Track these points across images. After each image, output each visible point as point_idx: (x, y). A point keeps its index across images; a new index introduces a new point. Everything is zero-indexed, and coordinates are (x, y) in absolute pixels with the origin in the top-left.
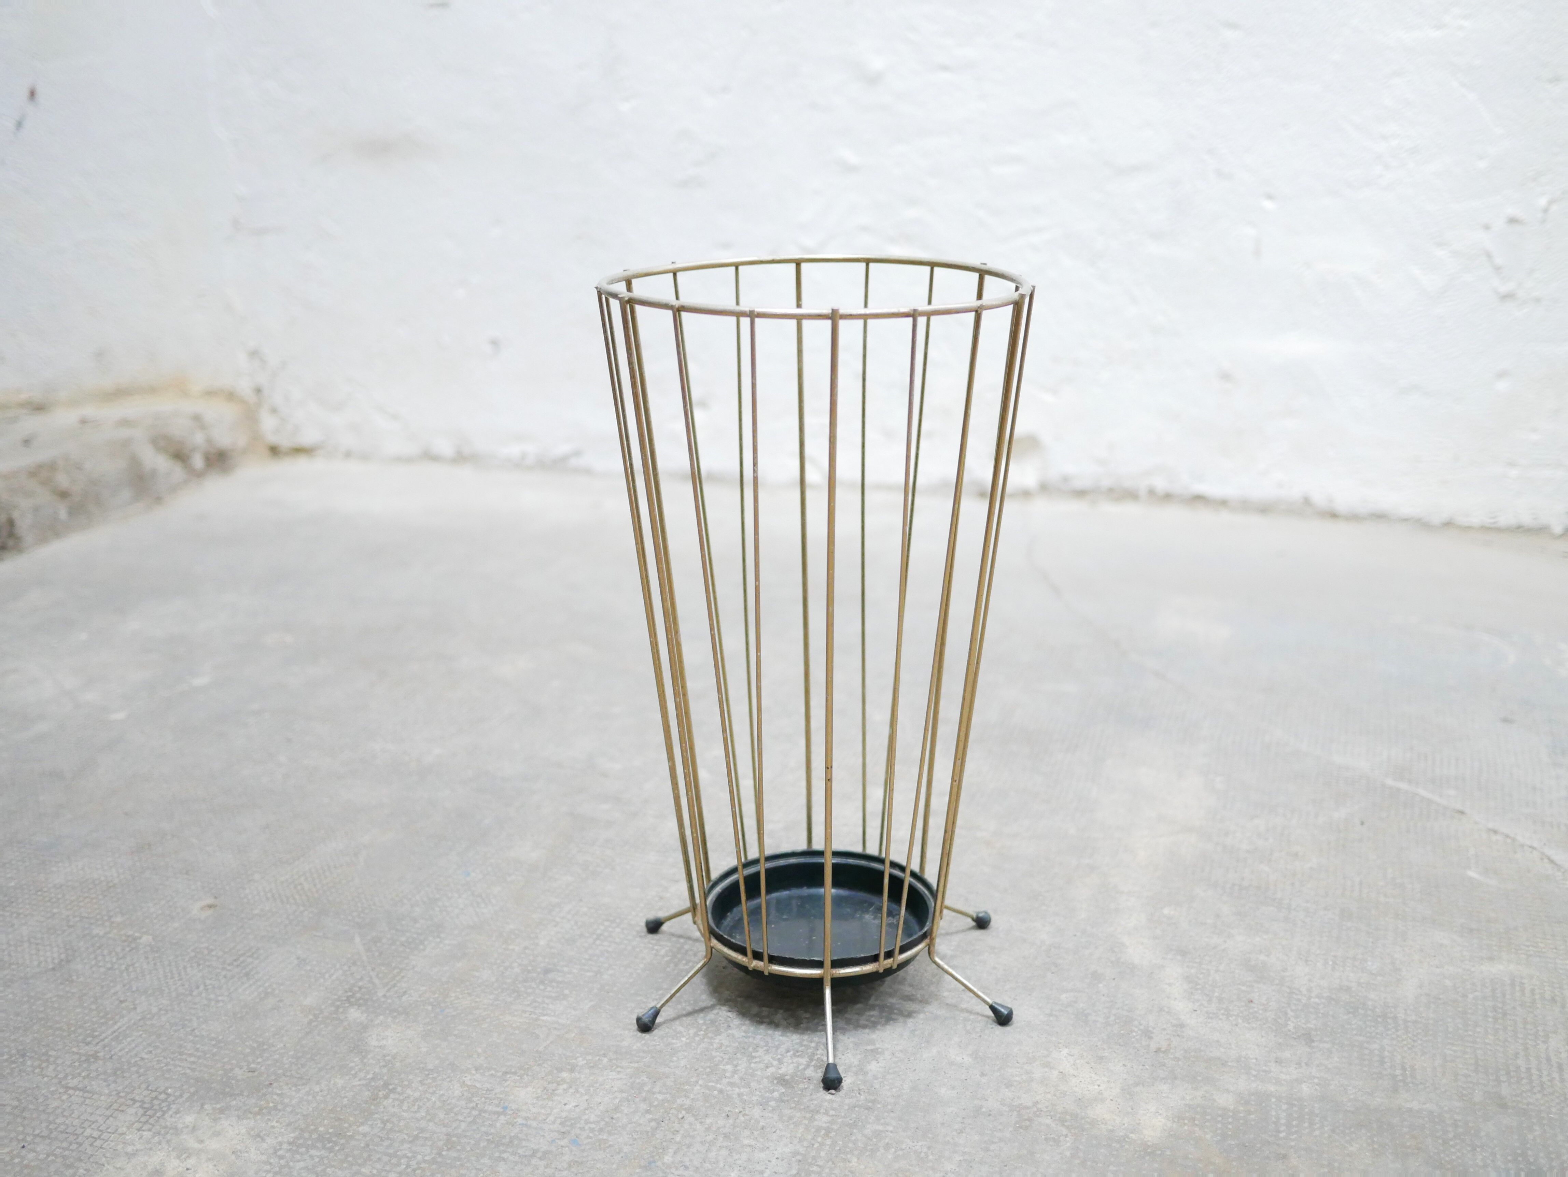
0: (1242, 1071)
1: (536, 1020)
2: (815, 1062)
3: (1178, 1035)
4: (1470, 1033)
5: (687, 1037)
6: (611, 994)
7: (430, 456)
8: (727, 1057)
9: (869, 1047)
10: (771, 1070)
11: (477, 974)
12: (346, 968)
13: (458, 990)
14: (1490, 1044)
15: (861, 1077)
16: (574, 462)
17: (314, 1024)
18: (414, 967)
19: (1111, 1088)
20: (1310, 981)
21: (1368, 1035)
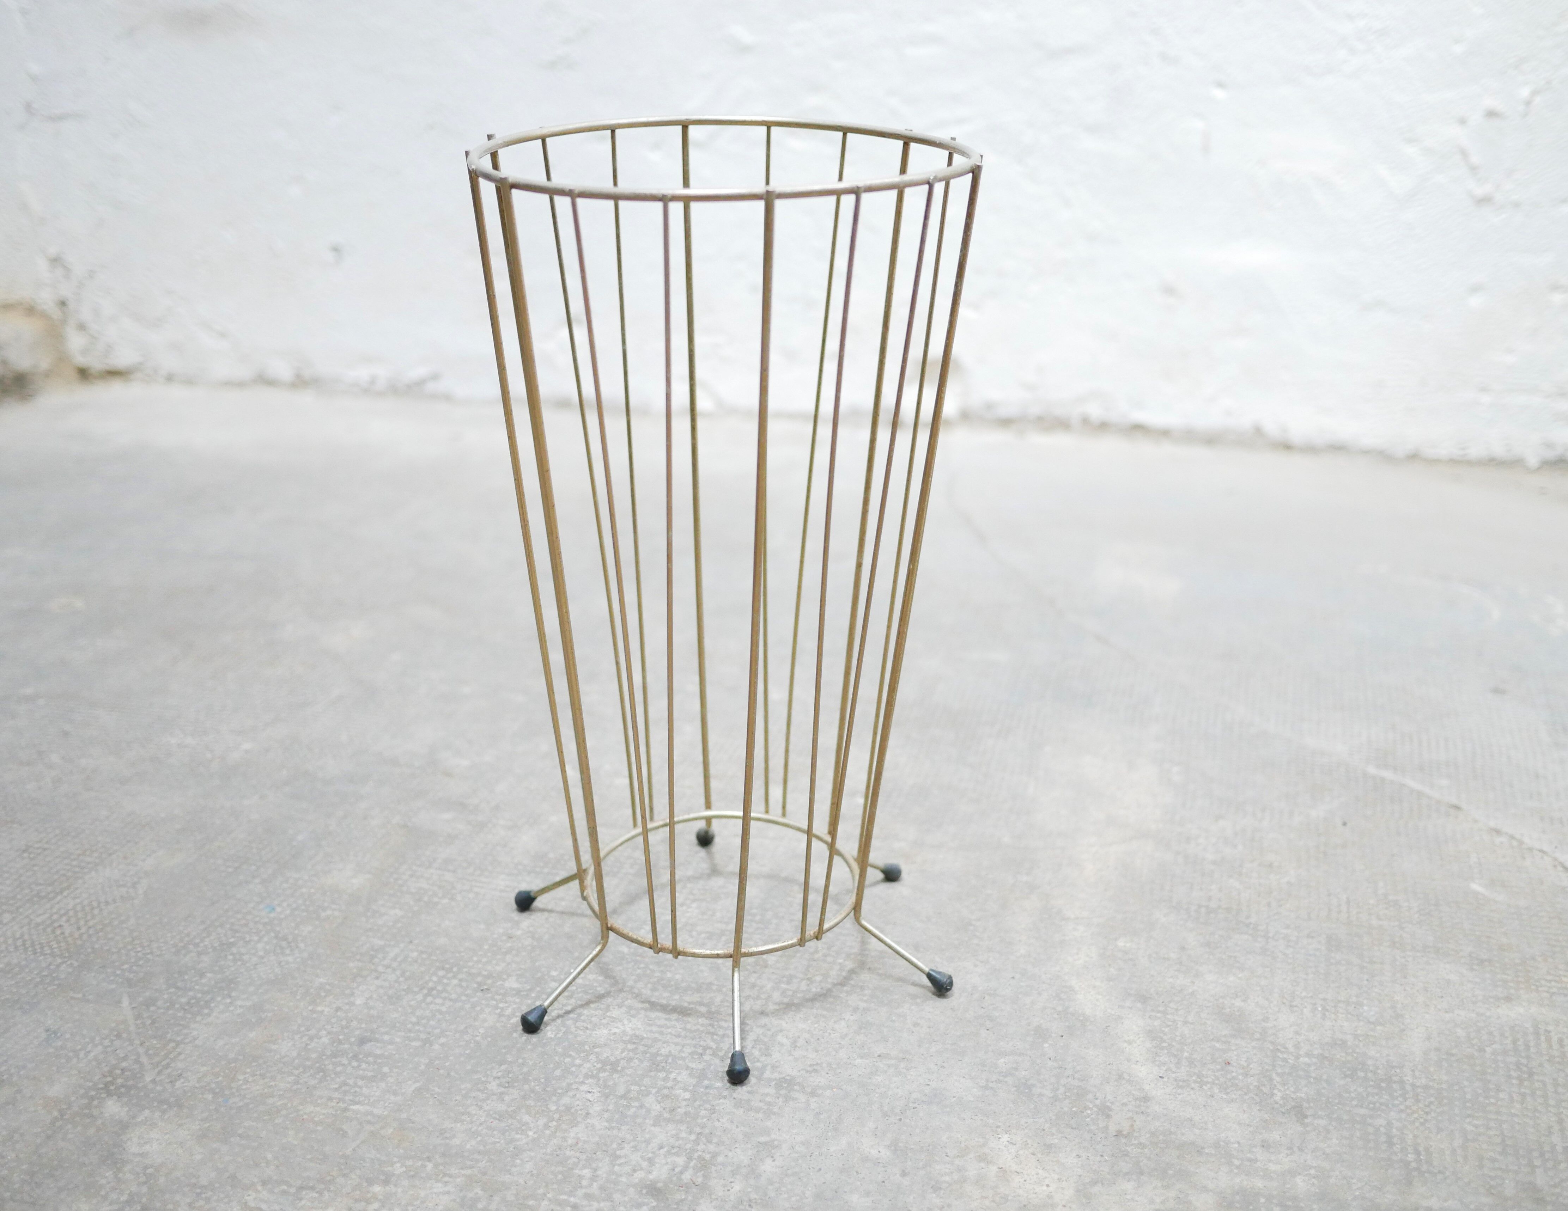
0: (1223, 1160)
1: (345, 1110)
2: (694, 1161)
3: (1142, 1113)
4: (1492, 1100)
5: (535, 1130)
6: (442, 1071)
7: (265, 380)
8: (584, 1157)
9: (763, 1139)
10: (640, 1175)
11: (274, 1047)
12: (107, 1042)
13: (248, 1070)
14: (1517, 1115)
15: (752, 1182)
16: (431, 387)
17: (58, 1124)
18: (195, 1039)
19: (1063, 1189)
20: (1297, 1033)
21: (1371, 1106)
